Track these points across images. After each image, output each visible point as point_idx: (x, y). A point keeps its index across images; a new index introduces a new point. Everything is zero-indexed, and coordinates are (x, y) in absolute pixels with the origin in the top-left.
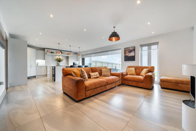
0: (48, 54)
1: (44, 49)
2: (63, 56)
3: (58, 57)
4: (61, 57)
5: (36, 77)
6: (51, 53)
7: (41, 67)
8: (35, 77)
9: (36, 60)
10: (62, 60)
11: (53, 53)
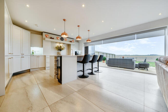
0: (47, 39)
1: (41, 33)
2: (64, 44)
3: (58, 45)
4: (61, 45)
5: (31, 70)
6: (51, 38)
7: (38, 56)
8: (29, 71)
9: (31, 47)
10: (63, 49)
11: (53, 38)
